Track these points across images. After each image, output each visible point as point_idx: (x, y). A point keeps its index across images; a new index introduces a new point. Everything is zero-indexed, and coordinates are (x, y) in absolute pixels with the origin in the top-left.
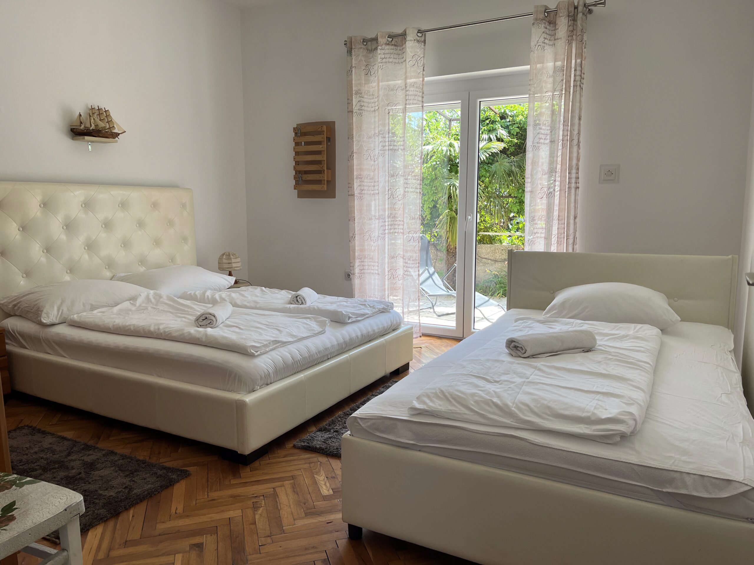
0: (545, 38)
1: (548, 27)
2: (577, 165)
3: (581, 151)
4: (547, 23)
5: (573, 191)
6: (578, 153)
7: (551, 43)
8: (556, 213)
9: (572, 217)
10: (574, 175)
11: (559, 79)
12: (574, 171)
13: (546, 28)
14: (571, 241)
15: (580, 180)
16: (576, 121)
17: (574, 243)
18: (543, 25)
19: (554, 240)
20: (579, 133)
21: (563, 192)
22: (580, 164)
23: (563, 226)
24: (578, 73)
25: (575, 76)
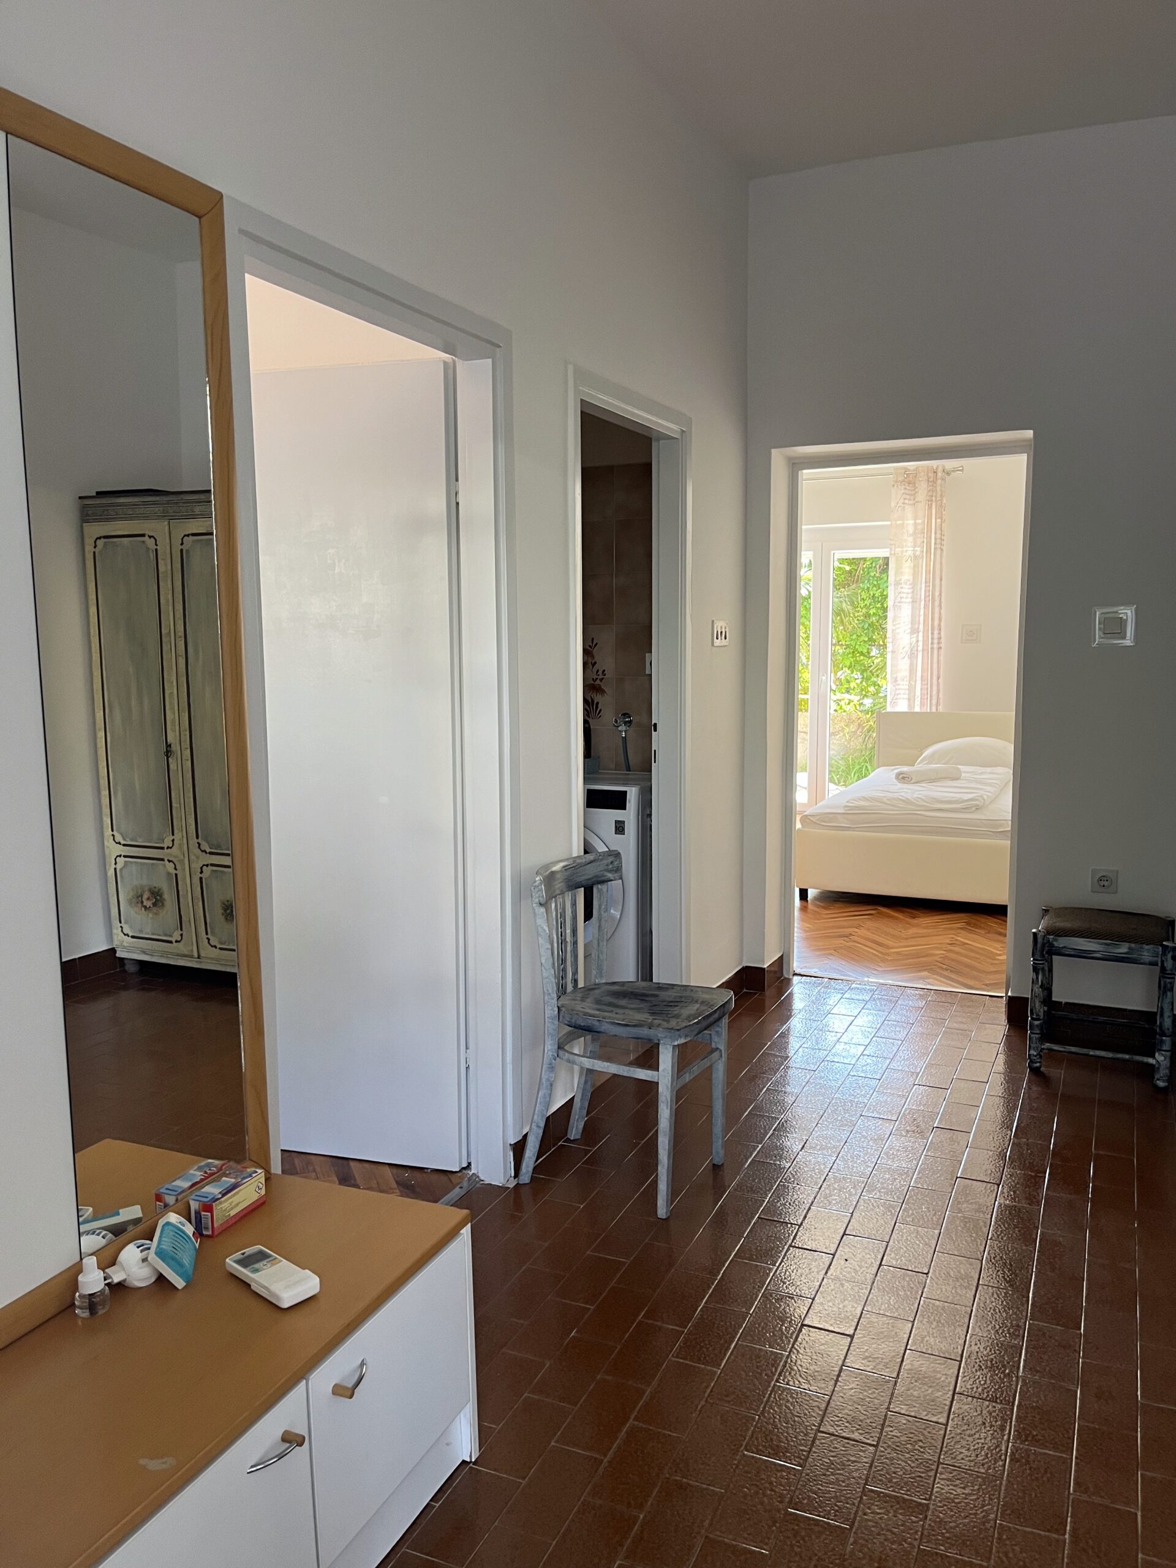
0: (905, 499)
1: (908, 488)
2: (939, 625)
3: (942, 611)
4: (907, 484)
5: (936, 652)
6: (940, 613)
7: (911, 502)
8: (919, 674)
9: (935, 678)
10: (936, 636)
11: (919, 541)
12: (936, 632)
13: (905, 489)
14: (934, 702)
15: (943, 640)
16: (938, 581)
17: (937, 704)
18: (903, 487)
19: (917, 702)
20: (940, 594)
21: (926, 652)
22: (942, 624)
23: (926, 687)
24: (938, 536)
25: (935, 539)
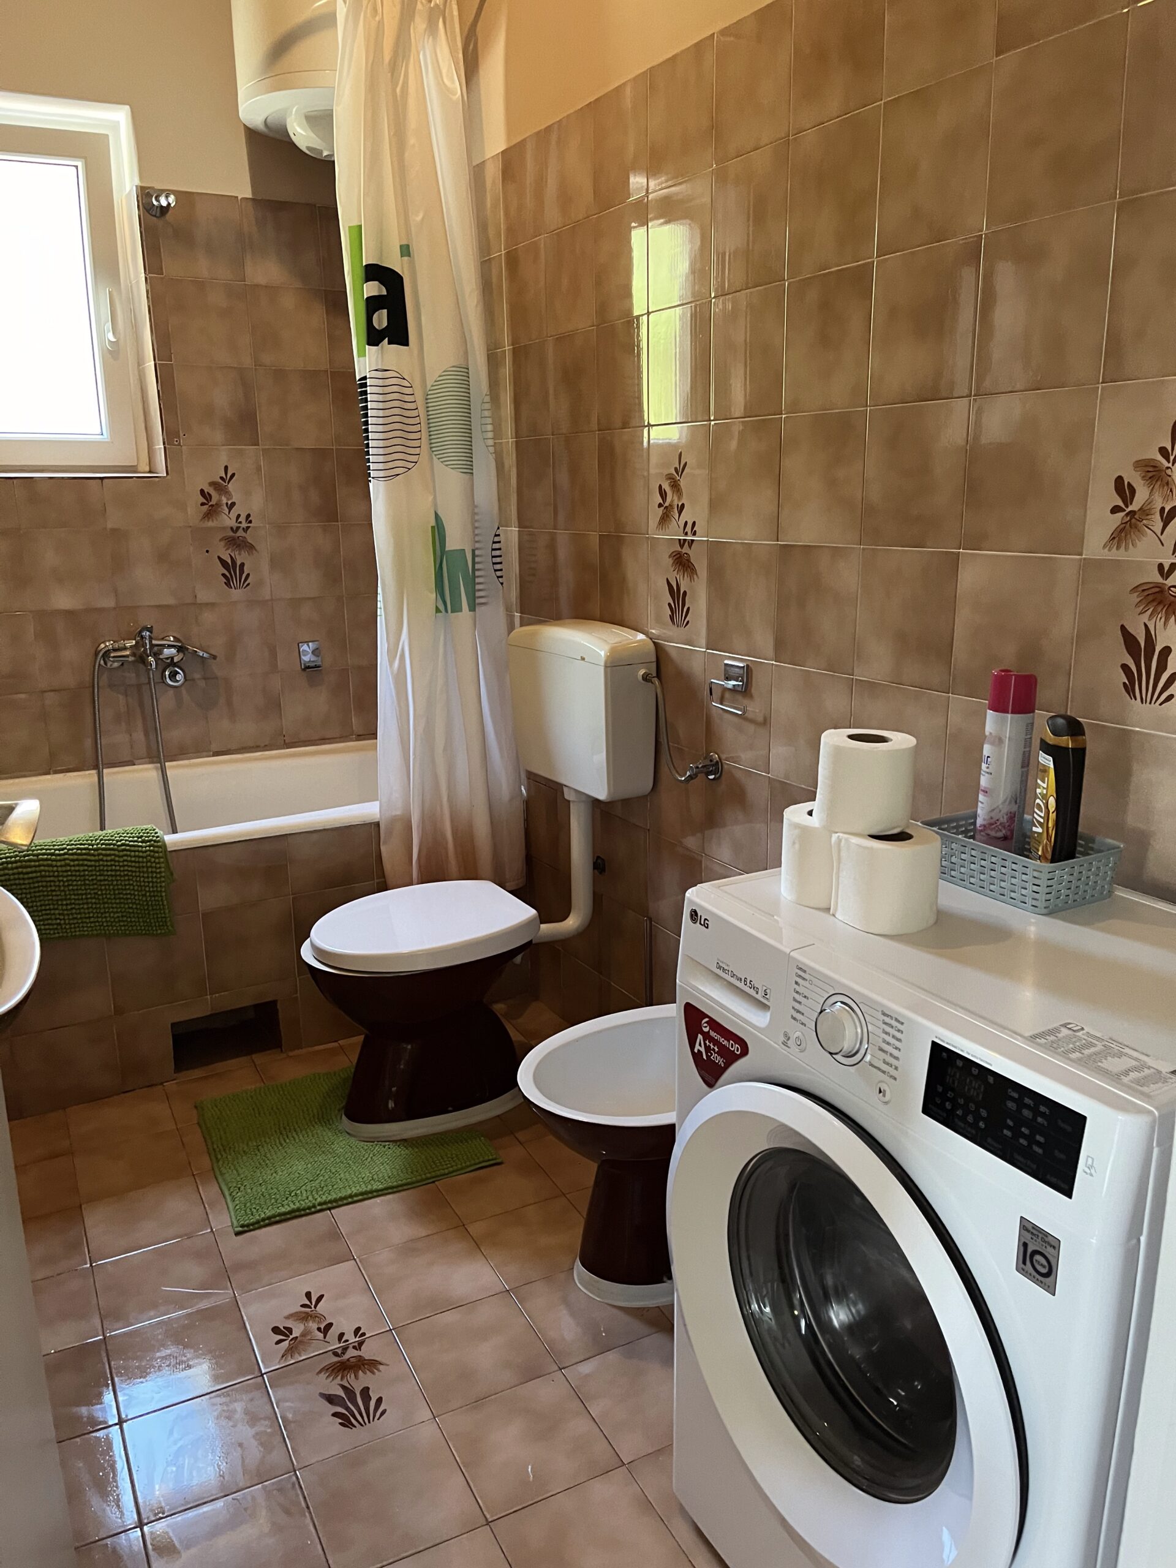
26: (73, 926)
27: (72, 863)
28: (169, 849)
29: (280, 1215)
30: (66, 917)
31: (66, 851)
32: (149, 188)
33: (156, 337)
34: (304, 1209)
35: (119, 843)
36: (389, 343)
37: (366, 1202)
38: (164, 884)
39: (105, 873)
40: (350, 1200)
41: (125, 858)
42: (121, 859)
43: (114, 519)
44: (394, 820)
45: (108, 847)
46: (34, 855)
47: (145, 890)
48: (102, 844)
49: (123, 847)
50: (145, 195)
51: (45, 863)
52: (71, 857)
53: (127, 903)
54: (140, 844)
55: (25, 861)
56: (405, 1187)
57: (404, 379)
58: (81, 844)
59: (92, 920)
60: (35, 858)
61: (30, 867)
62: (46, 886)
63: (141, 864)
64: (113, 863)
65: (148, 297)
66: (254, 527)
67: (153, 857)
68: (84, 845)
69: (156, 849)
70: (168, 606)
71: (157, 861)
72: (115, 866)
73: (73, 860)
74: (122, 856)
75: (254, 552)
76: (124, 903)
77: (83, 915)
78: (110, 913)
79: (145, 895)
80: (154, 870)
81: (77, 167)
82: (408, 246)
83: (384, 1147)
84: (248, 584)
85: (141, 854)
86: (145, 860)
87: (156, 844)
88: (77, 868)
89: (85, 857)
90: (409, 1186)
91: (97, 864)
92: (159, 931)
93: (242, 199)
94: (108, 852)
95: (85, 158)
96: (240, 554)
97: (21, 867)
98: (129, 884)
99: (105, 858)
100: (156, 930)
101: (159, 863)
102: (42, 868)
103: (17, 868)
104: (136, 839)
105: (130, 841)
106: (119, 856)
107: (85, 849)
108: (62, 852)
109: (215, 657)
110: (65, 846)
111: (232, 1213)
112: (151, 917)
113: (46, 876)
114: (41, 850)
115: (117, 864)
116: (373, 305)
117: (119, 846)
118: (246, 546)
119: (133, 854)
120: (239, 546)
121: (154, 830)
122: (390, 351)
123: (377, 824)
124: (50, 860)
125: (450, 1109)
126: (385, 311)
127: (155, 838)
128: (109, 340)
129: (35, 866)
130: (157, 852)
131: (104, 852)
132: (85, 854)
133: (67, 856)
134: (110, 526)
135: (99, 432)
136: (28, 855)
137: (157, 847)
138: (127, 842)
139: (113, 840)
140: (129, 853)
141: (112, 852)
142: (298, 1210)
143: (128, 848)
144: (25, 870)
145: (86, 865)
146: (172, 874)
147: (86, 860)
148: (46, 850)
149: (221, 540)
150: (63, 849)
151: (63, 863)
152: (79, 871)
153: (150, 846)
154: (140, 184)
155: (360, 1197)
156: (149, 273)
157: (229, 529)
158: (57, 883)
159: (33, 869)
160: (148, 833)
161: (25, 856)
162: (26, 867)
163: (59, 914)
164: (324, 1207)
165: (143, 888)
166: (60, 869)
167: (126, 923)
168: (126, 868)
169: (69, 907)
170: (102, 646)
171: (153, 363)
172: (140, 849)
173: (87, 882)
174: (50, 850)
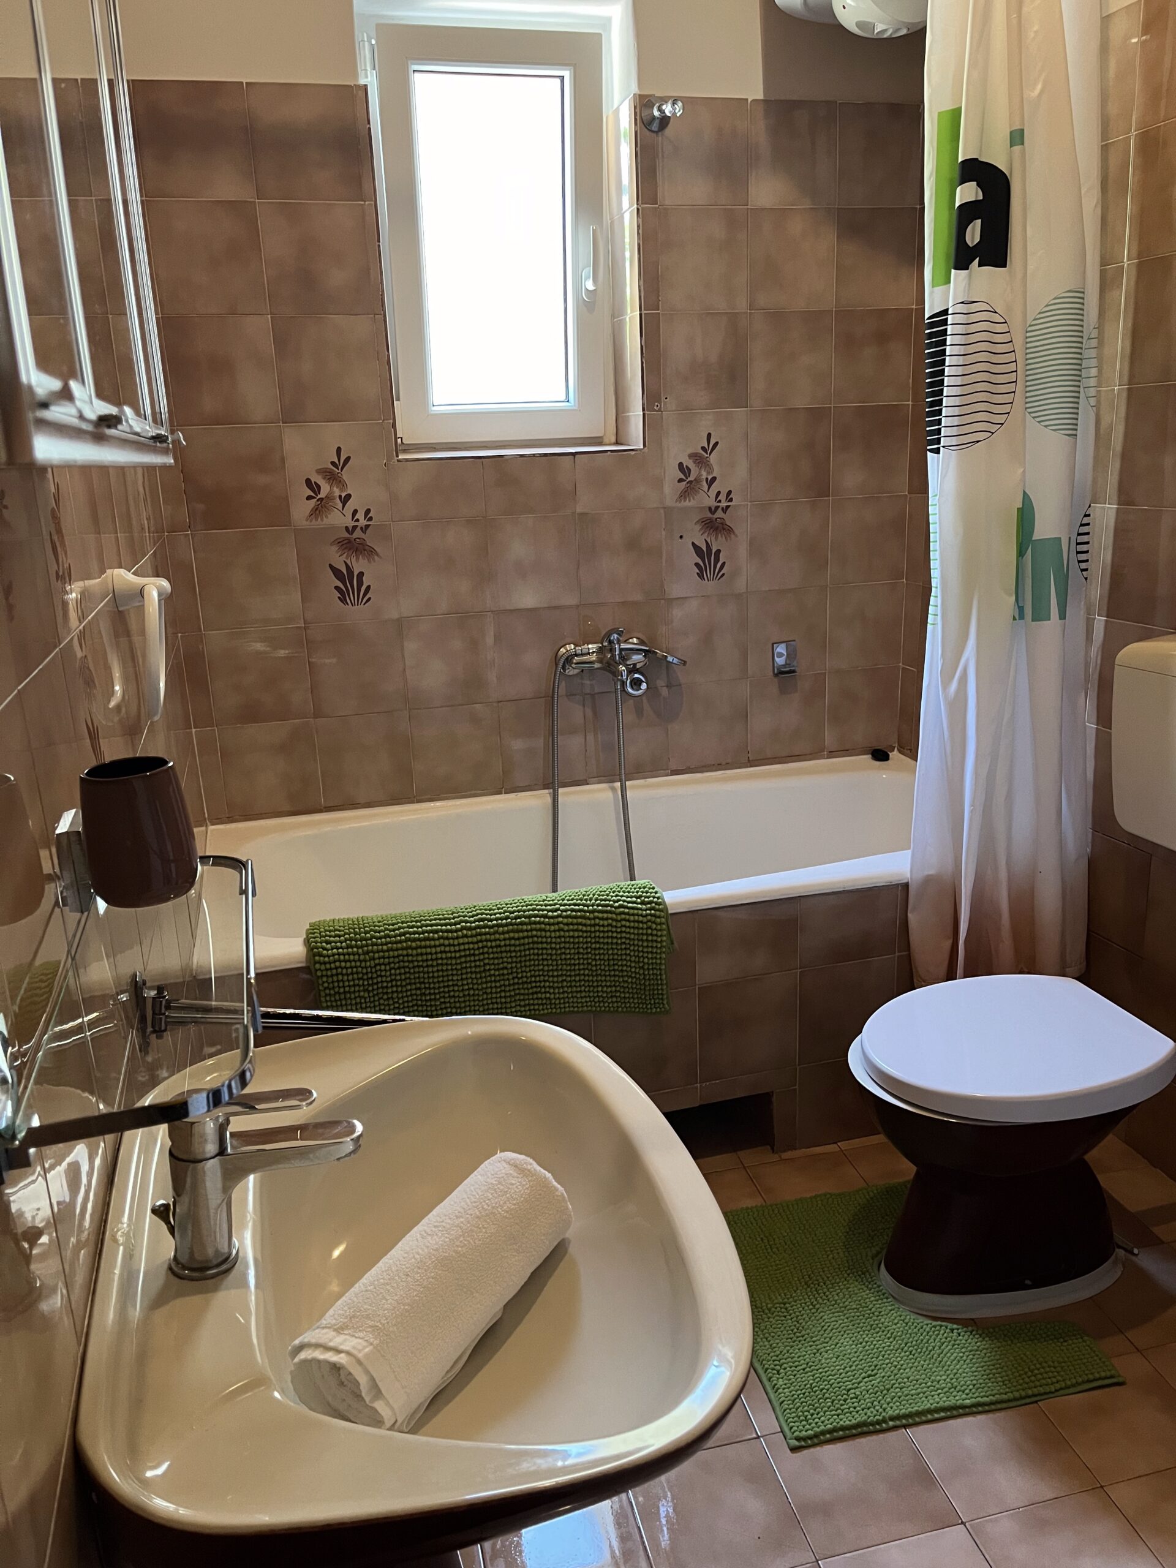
26: (562, 1001)
27: (566, 928)
28: (670, 912)
29: (843, 1428)
30: (557, 991)
31: (559, 912)
32: (650, 96)
33: (644, 281)
34: (872, 1424)
35: (617, 904)
36: (980, 265)
37: (951, 1422)
38: (664, 956)
39: (601, 940)
40: (929, 1417)
41: (624, 923)
42: (619, 925)
43: (585, 502)
44: (928, 880)
45: (605, 908)
46: (525, 917)
47: (643, 962)
48: (598, 905)
49: (622, 910)
50: (643, 104)
51: (538, 926)
52: (565, 920)
53: (622, 976)
54: (640, 906)
55: (517, 924)
56: (999, 1406)
57: (996, 312)
58: (575, 905)
59: (583, 994)
60: (527, 920)
61: (522, 931)
62: (538, 955)
63: (641, 931)
64: (610, 928)
65: (638, 233)
66: (735, 506)
67: (654, 922)
68: (578, 905)
69: (658, 913)
70: (634, 603)
71: (659, 927)
72: (612, 932)
73: (567, 924)
74: (620, 921)
75: (733, 536)
76: (619, 977)
77: (574, 989)
78: (602, 987)
79: (642, 967)
80: (655, 938)
81: (562, 78)
82: (1022, 131)
83: (952, 1330)
84: (723, 575)
85: (641, 918)
86: (645, 926)
87: (657, 907)
88: (571, 934)
89: (580, 920)
90: (1004, 1405)
91: (593, 929)
92: (654, 1010)
93: (753, 101)
94: (605, 915)
95: (575, 66)
96: (716, 539)
97: (512, 931)
98: (626, 954)
99: (601, 923)
100: (651, 1008)
101: (660, 930)
102: (534, 933)
103: (508, 932)
104: (634, 899)
105: (628, 902)
106: (616, 920)
107: (580, 911)
108: (555, 914)
109: (684, 663)
110: (557, 906)
111: (779, 1414)
112: (647, 993)
113: (537, 943)
114: (533, 910)
115: (614, 929)
116: (966, 213)
117: (616, 908)
118: (724, 529)
119: (632, 918)
120: (716, 529)
121: (653, 888)
122: (981, 274)
123: (906, 886)
124: (543, 923)
125: (1028, 1282)
126: (979, 222)
127: (655, 900)
128: (587, 290)
129: (527, 931)
130: (659, 917)
131: (600, 915)
132: (580, 917)
133: (560, 919)
134: (579, 510)
135: (563, 398)
136: (519, 917)
137: (659, 910)
138: (626, 904)
139: (610, 901)
140: (627, 917)
141: (610, 915)
142: (864, 1424)
143: (626, 910)
144: (516, 935)
145: (581, 931)
146: (672, 943)
147: (580, 924)
148: (539, 910)
149: (696, 523)
150: (556, 910)
151: (556, 927)
152: (573, 937)
153: (650, 909)
154: (639, 93)
155: (942, 1414)
156: (642, 204)
157: (708, 509)
158: (550, 951)
159: (526, 934)
160: (647, 892)
161: (516, 918)
162: (518, 931)
163: (550, 987)
164: (898, 1423)
165: (641, 960)
166: (553, 934)
167: (619, 999)
168: (624, 935)
169: (560, 979)
170: (563, 650)
171: (638, 312)
172: (640, 912)
173: (581, 950)
174: (543, 910)
